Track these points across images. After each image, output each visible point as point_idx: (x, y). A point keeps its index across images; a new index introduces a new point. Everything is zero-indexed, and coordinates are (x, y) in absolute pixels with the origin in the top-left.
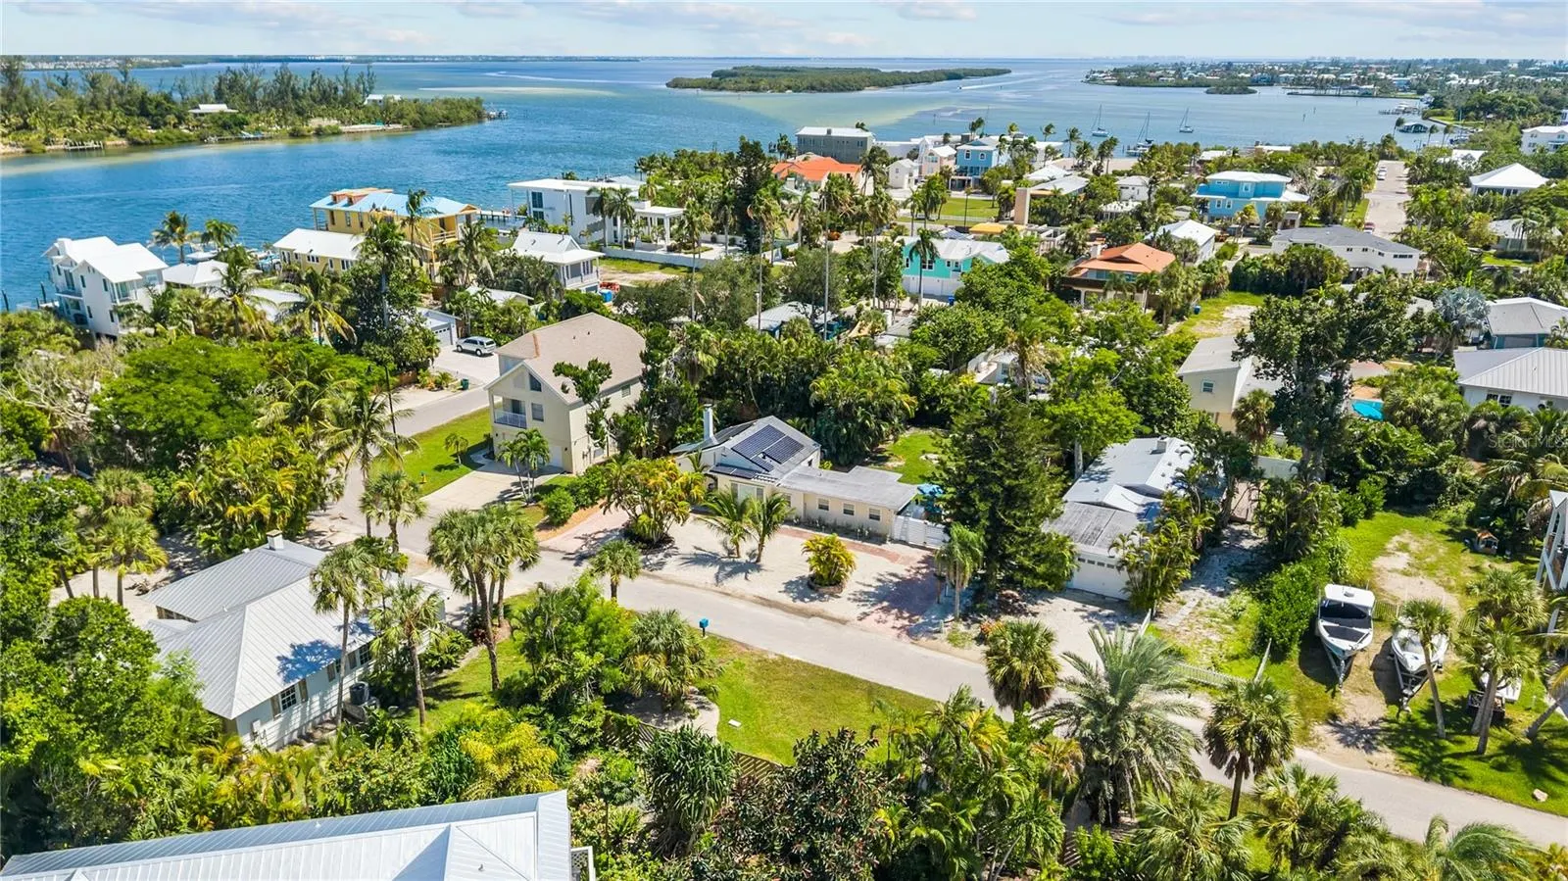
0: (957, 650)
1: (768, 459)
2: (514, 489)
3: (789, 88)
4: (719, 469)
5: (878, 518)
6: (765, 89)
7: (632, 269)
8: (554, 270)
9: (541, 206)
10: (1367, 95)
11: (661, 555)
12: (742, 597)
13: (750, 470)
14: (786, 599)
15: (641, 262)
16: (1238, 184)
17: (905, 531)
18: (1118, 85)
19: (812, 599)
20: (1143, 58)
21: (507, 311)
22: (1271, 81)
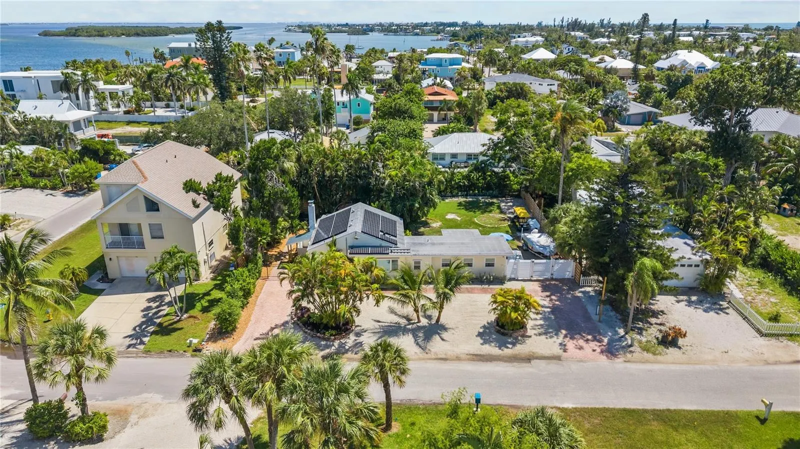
0: (659, 357)
1: (386, 235)
2: (154, 305)
3: (123, 35)
4: (355, 250)
5: (492, 265)
6: (107, 35)
7: (105, 127)
8: (63, 126)
9: (13, 90)
10: (417, 34)
11: (352, 337)
12: (458, 359)
13: (381, 247)
14: (491, 349)
15: (109, 122)
16: (441, 59)
17: (515, 270)
18: (303, 32)
19: (514, 344)
20: (302, 22)
21: (38, 159)
22: (372, 30)
